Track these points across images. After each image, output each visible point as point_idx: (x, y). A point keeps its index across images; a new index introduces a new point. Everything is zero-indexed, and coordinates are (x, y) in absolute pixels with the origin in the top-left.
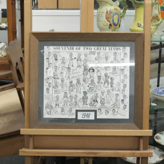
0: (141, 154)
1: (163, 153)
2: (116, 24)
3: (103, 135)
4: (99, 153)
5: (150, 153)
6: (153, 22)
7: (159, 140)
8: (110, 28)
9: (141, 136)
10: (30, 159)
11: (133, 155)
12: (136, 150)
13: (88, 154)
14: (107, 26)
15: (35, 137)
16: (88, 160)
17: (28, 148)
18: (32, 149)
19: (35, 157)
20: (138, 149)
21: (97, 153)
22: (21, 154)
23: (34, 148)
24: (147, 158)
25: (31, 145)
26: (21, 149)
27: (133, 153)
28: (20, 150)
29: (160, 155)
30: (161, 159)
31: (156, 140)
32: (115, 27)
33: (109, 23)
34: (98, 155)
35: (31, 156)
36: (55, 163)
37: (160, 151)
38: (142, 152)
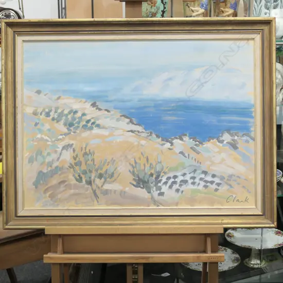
0: (209, 257)
1: (237, 256)
3: (157, 233)
4: (152, 257)
5: (220, 256)
7: (232, 238)
9: (208, 234)
10: (58, 266)
11: (197, 260)
12: (201, 252)
13: (137, 259)
15: (65, 238)
16: (137, 268)
17: (56, 252)
18: (61, 254)
19: (65, 264)
20: (205, 252)
22: (45, 261)
23: (64, 253)
24: (217, 263)
25: (60, 247)
26: (47, 254)
27: (198, 257)
28: (45, 256)
29: (233, 259)
30: (236, 264)
31: (228, 239)
34: (151, 261)
35: (60, 264)
36: (92, 272)
37: (233, 253)
38: (209, 254)
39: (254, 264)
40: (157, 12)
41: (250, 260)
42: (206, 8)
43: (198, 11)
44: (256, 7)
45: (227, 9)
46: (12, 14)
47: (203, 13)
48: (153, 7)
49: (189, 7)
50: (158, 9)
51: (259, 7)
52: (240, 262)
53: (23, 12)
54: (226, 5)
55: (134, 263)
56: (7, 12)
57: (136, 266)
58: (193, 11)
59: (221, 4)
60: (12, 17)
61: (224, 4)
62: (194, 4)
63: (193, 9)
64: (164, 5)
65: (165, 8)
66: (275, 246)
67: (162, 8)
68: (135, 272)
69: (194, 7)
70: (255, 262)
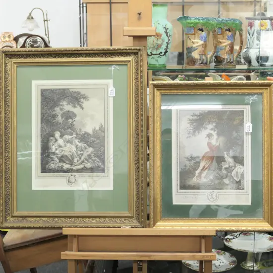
0: (203, 256)
1: (234, 259)
3: (159, 234)
4: (154, 255)
5: (213, 256)
7: (230, 243)
9: (202, 236)
10: (73, 263)
11: (193, 258)
12: (197, 252)
13: (141, 257)
15: (80, 238)
16: (142, 266)
17: (72, 250)
18: (76, 252)
20: (200, 252)
21: (151, 256)
22: (62, 258)
23: (79, 251)
24: (211, 261)
25: (75, 246)
26: (64, 251)
27: (193, 256)
28: (62, 253)
29: (231, 261)
30: (232, 266)
31: (226, 243)
34: (152, 259)
35: (75, 260)
37: (231, 256)
38: (203, 254)
39: (249, 267)
40: (162, 44)
41: (246, 263)
42: (205, 39)
43: (197, 43)
44: (249, 39)
45: (224, 41)
46: (38, 40)
47: (203, 45)
48: (159, 40)
49: (190, 39)
50: (163, 41)
51: (252, 39)
52: (236, 264)
53: (48, 38)
54: (223, 37)
55: (138, 261)
56: (34, 38)
57: (141, 264)
58: (193, 43)
59: (219, 36)
60: (39, 43)
61: (222, 36)
62: (195, 37)
63: (194, 41)
64: (168, 37)
65: (169, 40)
66: (268, 250)
67: (166, 40)
68: (140, 269)
69: (194, 39)
70: (250, 265)
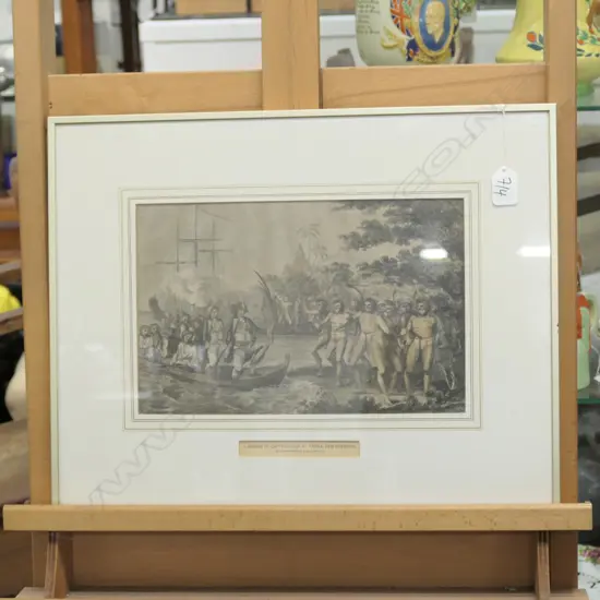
2: (437, 39)
6: (594, 29)
8: (409, 59)
14: (396, 51)
32: (433, 53)
33: (406, 39)
